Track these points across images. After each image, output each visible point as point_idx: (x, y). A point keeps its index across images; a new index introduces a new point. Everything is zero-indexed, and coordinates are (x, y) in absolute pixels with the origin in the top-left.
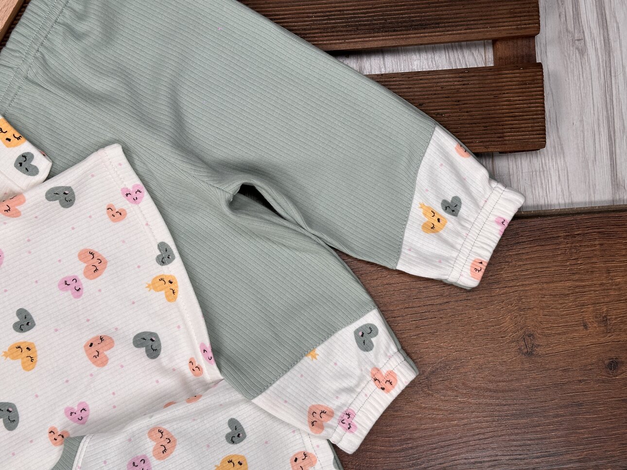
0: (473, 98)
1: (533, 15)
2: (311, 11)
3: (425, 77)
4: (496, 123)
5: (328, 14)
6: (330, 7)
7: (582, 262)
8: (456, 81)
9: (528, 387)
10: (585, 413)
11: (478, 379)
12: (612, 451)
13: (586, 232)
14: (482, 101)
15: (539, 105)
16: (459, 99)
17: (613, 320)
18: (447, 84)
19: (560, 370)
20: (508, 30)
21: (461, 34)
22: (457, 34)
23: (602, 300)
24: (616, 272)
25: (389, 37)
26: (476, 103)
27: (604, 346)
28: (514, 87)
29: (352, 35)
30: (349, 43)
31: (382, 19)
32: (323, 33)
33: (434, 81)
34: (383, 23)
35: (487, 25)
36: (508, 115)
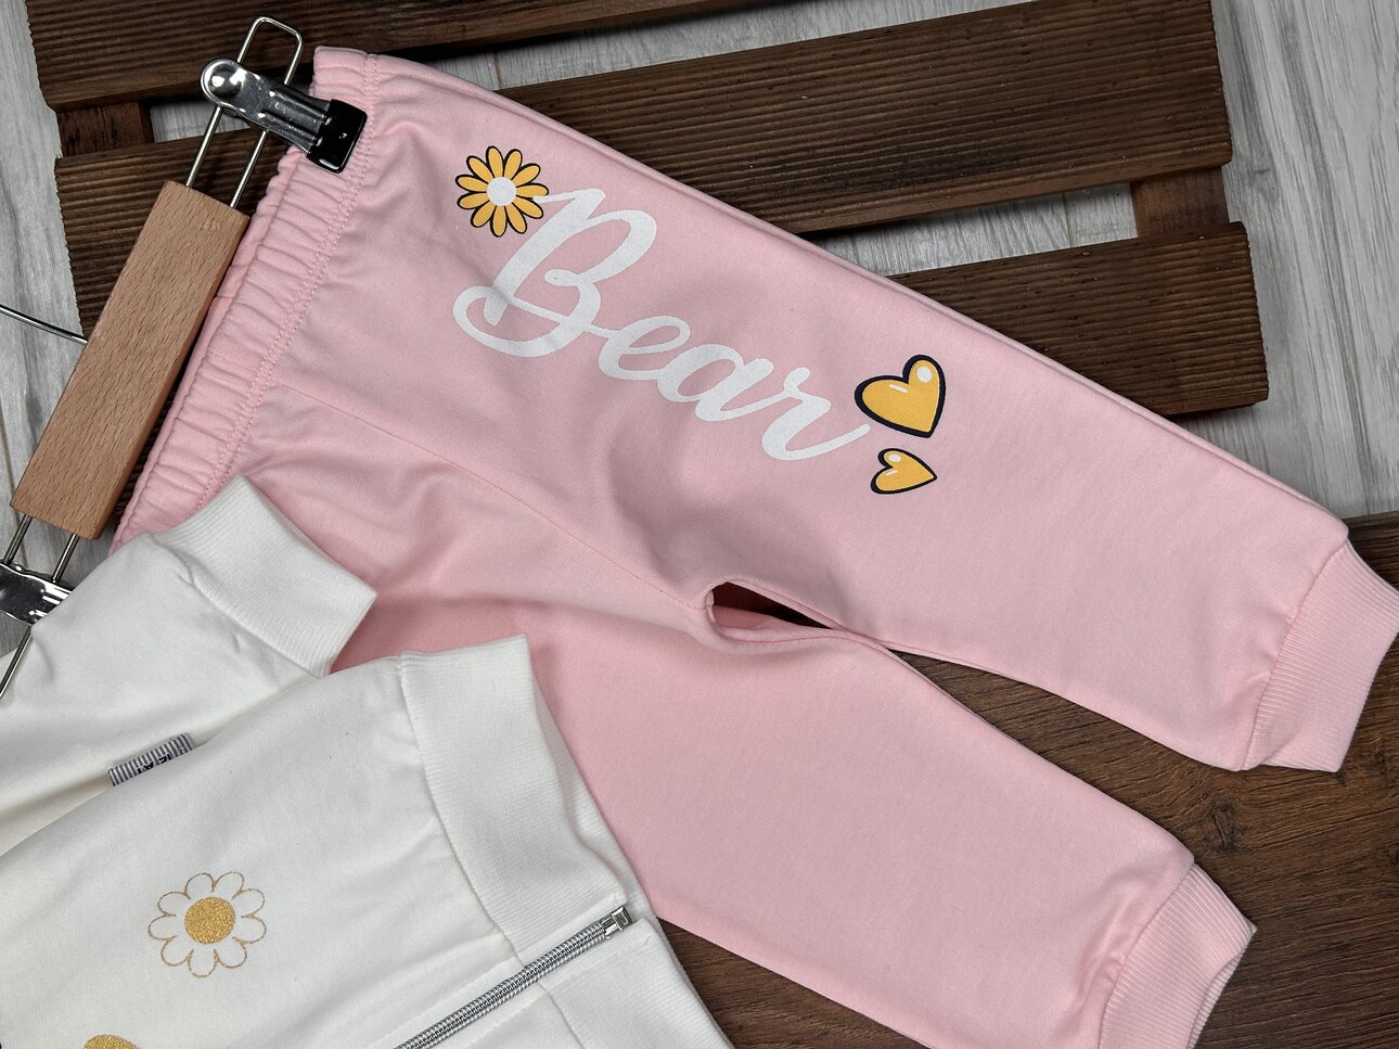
0: (1105, 307)
1: (1214, 125)
2: (745, 155)
3: (999, 272)
4: (1159, 357)
5: (782, 157)
6: (784, 144)
8: (1063, 276)
10: (1357, 964)
14: (1126, 313)
15: (1245, 310)
16: (1075, 312)
18: (1048, 283)
19: (1297, 878)
20: (1165, 158)
21: (1066, 175)
22: (1059, 176)
23: (1371, 720)
25: (916, 196)
26: (1115, 318)
27: (1383, 818)
28: (1190, 277)
29: (837, 197)
30: (832, 214)
31: (898, 160)
32: (775, 198)
33: (1020, 278)
34: (901, 168)
35: (1120, 154)
36: (1184, 337)
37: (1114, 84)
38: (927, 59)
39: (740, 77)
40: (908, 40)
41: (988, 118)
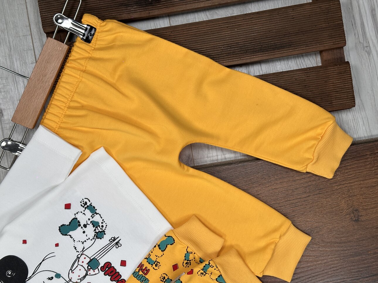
0: (313, 83)
1: (342, 36)
2: (221, 44)
3: (286, 74)
4: (327, 96)
5: (230, 45)
6: (231, 42)
8: (303, 75)
9: (358, 239)
11: (330, 237)
14: (319, 85)
15: (350, 84)
16: (305, 84)
18: (298, 77)
19: (375, 228)
20: (329, 45)
21: (303, 49)
22: (301, 50)
25: (265, 55)
26: (316, 86)
28: (335, 76)
29: (244, 55)
30: (243, 59)
31: (259, 46)
32: (228, 55)
33: (291, 76)
34: (261, 48)
35: (317, 44)
36: (333, 91)
37: (316, 26)
38: (267, 20)
39: (219, 25)
40: (263, 15)
41: (283, 35)
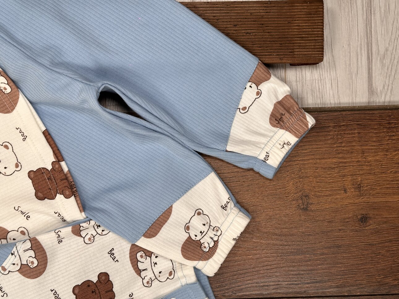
0: (273, 22)
3: (239, 5)
4: (288, 42)
7: (345, 145)
8: (261, 10)
9: (303, 233)
10: (343, 252)
11: (268, 226)
12: (361, 280)
13: (349, 124)
14: (279, 25)
15: (319, 30)
16: (263, 22)
17: (365, 187)
18: (255, 11)
19: (327, 222)
23: (358, 173)
24: (369, 153)
26: (276, 27)
27: (358, 206)
28: (302, 16)
36: (297, 36)
